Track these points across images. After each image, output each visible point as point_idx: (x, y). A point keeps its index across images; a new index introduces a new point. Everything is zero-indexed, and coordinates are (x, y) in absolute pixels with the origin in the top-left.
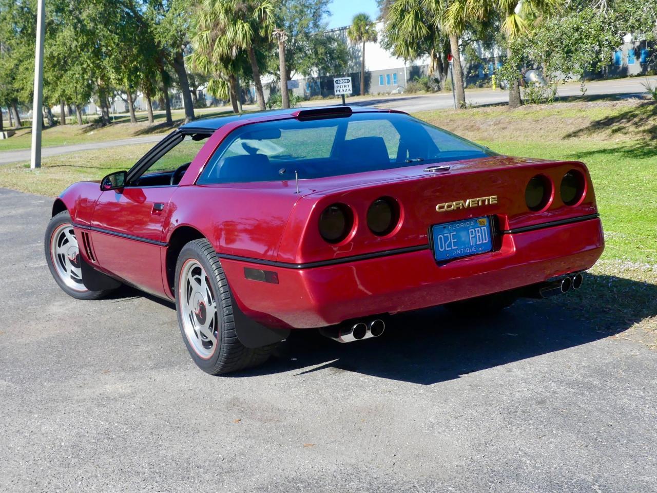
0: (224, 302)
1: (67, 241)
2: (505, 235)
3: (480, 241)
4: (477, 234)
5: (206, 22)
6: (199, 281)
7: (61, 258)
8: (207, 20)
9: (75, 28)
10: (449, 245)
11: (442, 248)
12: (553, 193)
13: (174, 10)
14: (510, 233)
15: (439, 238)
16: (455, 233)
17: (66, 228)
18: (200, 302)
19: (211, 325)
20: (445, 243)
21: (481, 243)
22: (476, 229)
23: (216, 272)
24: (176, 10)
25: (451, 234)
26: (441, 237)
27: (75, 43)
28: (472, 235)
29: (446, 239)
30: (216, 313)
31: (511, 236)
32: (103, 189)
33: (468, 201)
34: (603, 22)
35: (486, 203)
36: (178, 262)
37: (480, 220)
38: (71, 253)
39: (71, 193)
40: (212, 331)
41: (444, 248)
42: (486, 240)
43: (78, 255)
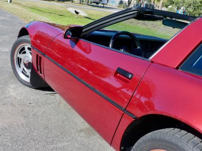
1: (25, 53)
7: (19, 60)
17: (27, 46)
32: (65, 37)
38: (26, 60)
39: (34, 26)
43: (30, 62)
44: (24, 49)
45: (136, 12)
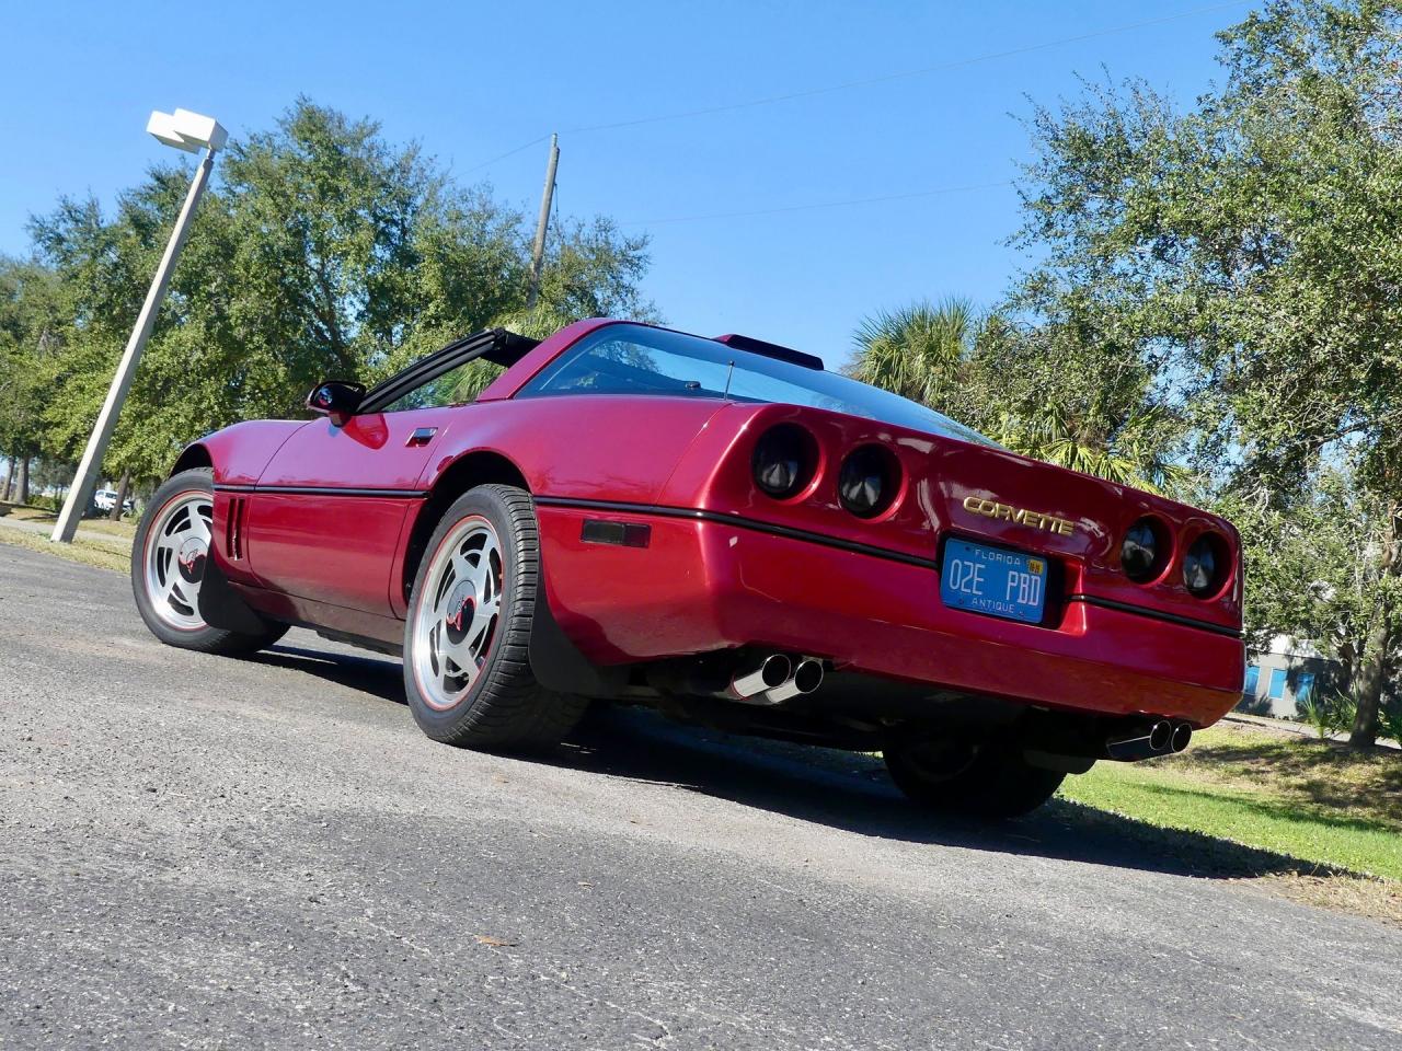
0: (520, 589)
1: (187, 526)
2: (1072, 604)
3: (1023, 599)
4: (1022, 585)
5: (472, 385)
6: (474, 560)
7: (163, 557)
8: (475, 382)
9: (208, 328)
10: (969, 585)
11: (955, 584)
12: (1172, 559)
13: (412, 347)
14: (1081, 600)
15: (954, 564)
16: (983, 566)
17: (197, 501)
18: (466, 599)
19: (475, 644)
20: (962, 579)
21: (1024, 602)
22: (1023, 575)
23: (520, 535)
24: (416, 347)
25: (978, 566)
26: (957, 565)
27: (199, 354)
28: (1013, 581)
29: (966, 570)
30: (495, 617)
31: (1083, 607)
33: (1022, 511)
34: (1255, 529)
35: (1053, 529)
36: (440, 528)
37: (1032, 561)
38: (187, 550)
40: (473, 655)
41: (957, 586)
42: (1034, 601)
43: (202, 556)
44: (185, 512)
45: (492, 336)
